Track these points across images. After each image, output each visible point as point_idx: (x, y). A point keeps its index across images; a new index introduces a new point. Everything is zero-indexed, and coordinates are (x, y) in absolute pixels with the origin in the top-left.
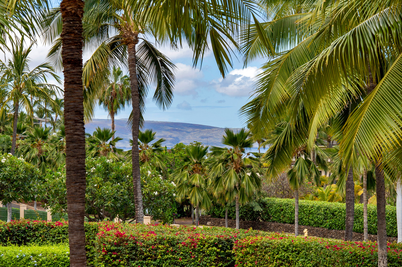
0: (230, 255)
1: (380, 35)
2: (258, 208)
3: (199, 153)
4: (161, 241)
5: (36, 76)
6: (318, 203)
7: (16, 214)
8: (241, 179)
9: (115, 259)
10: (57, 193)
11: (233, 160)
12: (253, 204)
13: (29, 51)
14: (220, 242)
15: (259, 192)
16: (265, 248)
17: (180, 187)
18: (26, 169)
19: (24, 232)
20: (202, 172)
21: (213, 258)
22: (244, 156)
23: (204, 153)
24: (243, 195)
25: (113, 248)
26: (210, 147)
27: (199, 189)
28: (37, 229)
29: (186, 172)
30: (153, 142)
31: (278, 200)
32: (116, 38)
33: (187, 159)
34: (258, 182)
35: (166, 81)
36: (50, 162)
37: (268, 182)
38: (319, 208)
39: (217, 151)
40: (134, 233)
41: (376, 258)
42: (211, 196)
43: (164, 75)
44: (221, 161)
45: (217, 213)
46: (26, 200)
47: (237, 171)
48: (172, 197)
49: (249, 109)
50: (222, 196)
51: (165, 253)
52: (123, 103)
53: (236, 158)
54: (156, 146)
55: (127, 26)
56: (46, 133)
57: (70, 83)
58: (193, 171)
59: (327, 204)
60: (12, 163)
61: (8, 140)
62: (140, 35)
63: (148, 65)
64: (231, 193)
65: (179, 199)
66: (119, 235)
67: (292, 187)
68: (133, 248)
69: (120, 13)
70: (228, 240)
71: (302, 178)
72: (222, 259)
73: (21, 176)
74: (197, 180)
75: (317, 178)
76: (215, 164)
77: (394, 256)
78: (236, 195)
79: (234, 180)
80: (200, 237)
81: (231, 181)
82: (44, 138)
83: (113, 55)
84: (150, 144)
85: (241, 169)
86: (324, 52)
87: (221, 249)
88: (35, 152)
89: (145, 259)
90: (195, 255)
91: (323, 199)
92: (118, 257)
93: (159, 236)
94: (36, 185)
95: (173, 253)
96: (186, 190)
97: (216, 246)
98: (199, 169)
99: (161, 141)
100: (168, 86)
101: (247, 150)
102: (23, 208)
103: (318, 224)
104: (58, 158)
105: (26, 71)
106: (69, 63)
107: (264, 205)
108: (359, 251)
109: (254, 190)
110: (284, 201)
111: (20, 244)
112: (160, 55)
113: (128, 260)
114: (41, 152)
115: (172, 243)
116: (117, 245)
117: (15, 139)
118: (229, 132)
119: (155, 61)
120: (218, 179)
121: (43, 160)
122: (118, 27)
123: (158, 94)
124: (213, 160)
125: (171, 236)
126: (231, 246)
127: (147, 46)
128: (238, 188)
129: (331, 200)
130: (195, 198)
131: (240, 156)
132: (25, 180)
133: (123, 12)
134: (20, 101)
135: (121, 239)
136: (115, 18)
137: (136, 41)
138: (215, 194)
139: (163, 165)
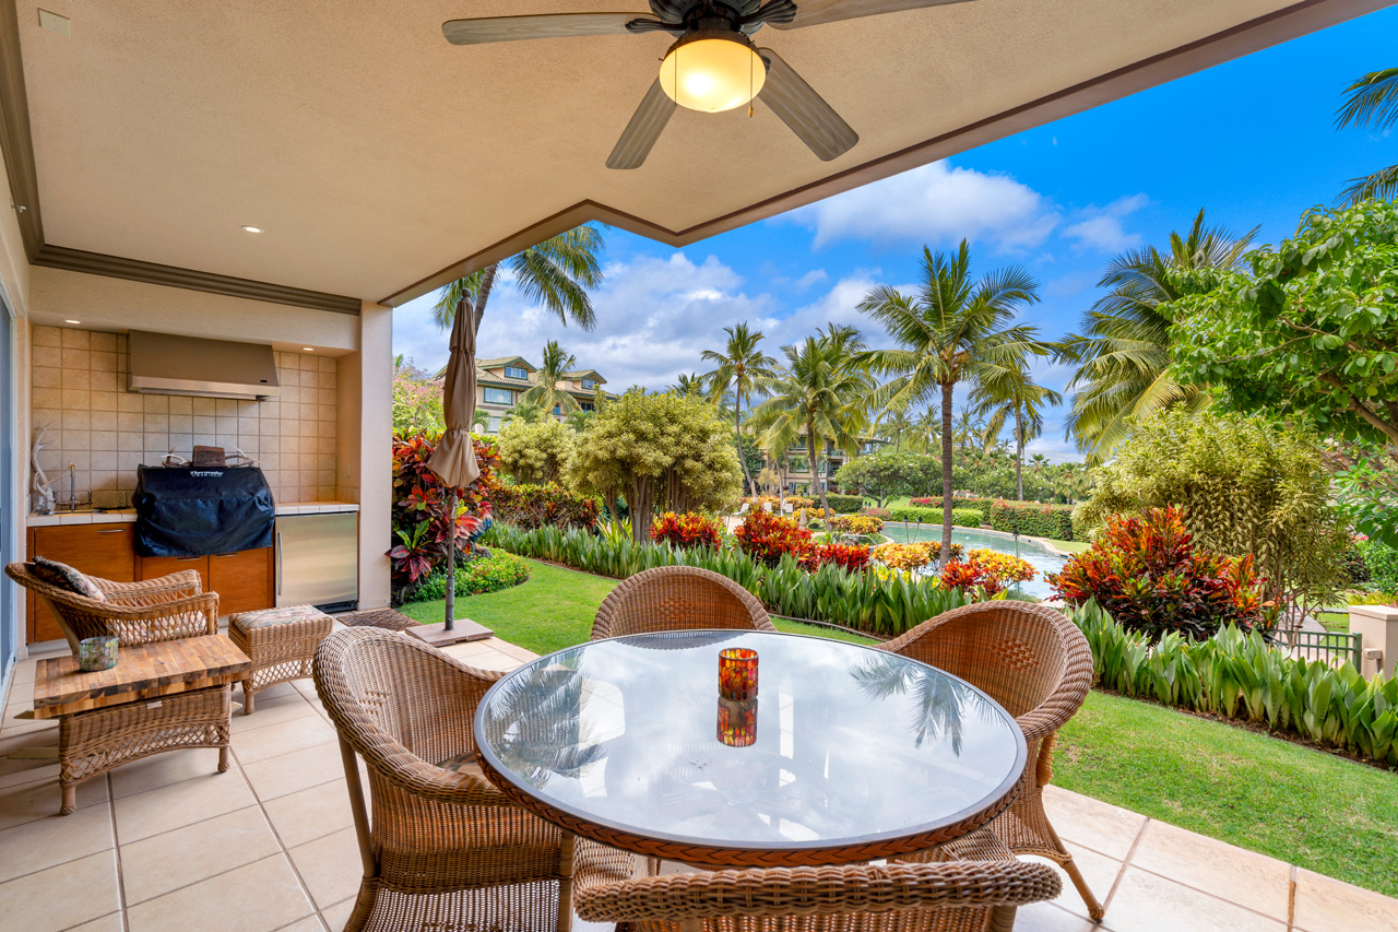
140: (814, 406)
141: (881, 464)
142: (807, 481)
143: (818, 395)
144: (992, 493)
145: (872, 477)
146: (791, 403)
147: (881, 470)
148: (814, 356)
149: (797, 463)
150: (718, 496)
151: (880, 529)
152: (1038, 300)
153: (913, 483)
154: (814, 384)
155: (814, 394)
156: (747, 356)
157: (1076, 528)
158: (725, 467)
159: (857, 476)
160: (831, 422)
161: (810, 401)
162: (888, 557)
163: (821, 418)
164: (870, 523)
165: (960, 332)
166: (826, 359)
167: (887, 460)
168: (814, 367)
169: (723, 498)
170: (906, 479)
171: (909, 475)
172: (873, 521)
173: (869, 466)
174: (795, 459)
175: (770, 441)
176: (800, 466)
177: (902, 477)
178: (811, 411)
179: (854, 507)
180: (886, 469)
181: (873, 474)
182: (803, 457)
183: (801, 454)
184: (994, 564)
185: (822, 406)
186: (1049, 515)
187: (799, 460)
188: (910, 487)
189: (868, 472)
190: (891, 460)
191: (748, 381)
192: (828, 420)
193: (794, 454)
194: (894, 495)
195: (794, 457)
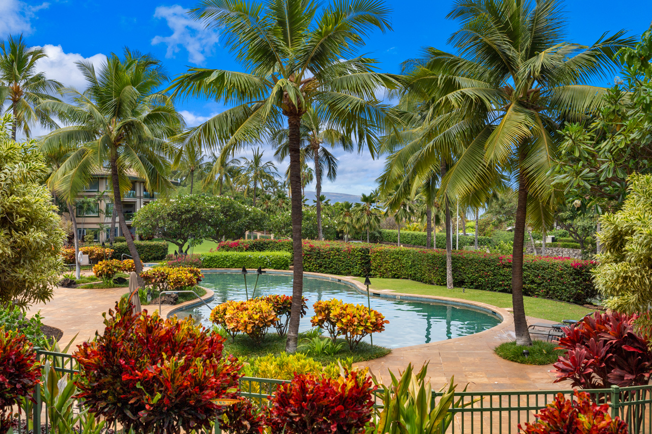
0: (368, 256)
1: (459, 135)
2: (377, 235)
3: (348, 206)
4: (332, 249)
5: (265, 168)
6: (408, 232)
7: (255, 237)
8: (369, 219)
9: (309, 258)
10: (277, 226)
11: (366, 210)
12: (375, 232)
13: (262, 155)
14: (363, 250)
15: (379, 226)
16: (386, 252)
17: (339, 224)
18: (262, 214)
19: (262, 245)
20: (350, 216)
21: (359, 258)
22: (372, 207)
23: (351, 206)
24: (371, 228)
25: (308, 253)
26: (354, 203)
27: (348, 224)
28: (269, 244)
29: (342, 216)
30: (325, 201)
31: (388, 231)
32: (309, 146)
33: (342, 210)
34: (379, 221)
35: (333, 168)
36: (272, 211)
37: (383, 221)
38: (408, 234)
39: (358, 205)
40: (318, 245)
41: (446, 257)
42: (354, 228)
43: (332, 165)
44: (360, 210)
45: (356, 237)
46: (259, 231)
47: (368, 215)
48: (335, 228)
49: (379, 180)
50: (360, 228)
51: (334, 256)
52: (308, 182)
53: (367, 208)
54: (326, 203)
55: (314, 140)
56: (270, 196)
57: (294, 161)
58: (345, 216)
59: (412, 232)
60: (254, 211)
61: (251, 201)
62: (320, 144)
63: (324, 160)
64: (365, 227)
65: (338, 230)
66: (311, 246)
67: (396, 223)
68: (318, 253)
69: (310, 133)
70: (367, 249)
71: (402, 218)
72: (364, 259)
73: (259, 217)
74: (347, 220)
75: (409, 219)
76: (357, 212)
77: (455, 256)
78: (367, 228)
79: (366, 220)
80: (353, 247)
81: (365, 220)
82: (269, 199)
83: (307, 155)
84: (323, 202)
85: (370, 214)
86: (428, 145)
87: (363, 253)
88: (265, 206)
89: (324, 259)
90: (350, 256)
91: (410, 230)
92: (310, 258)
93: (331, 246)
94: (266, 223)
95: (339, 255)
96: (342, 225)
97: (361, 252)
98: (348, 214)
99: (329, 200)
100: (334, 171)
101: (373, 204)
102: (259, 234)
103: (408, 243)
104: (277, 209)
105: (260, 165)
106: (293, 151)
107: (380, 233)
108: (436, 254)
109: (376, 224)
110: (391, 231)
111: (260, 251)
112: (330, 155)
113: (315, 259)
114: (268, 206)
115: (338, 250)
116: (310, 251)
117: (255, 200)
118: (364, 196)
119: (327, 158)
120: (358, 220)
121: (268, 210)
122: (309, 140)
123: (329, 175)
124: (355, 210)
125: (338, 247)
126: (369, 252)
127: (324, 150)
128: (369, 224)
129: (414, 230)
130: (346, 229)
131: (369, 208)
132: (261, 220)
133: (312, 132)
134: (258, 180)
135: (312, 248)
136: (308, 135)
137: (319, 148)
138: (357, 227)
139: (330, 213)
140: (119, 138)
141: (182, 206)
142: (98, 227)
143: (124, 126)
144: (287, 232)
145: (173, 220)
146: (89, 135)
147: (182, 213)
148: (118, 78)
149: (85, 206)
150: (22, 273)
151: (199, 280)
152: (389, 27)
153: (214, 226)
154: (118, 112)
155: (119, 125)
156: (24, 77)
157: (374, 264)
158: (34, 220)
159: (156, 220)
160: (140, 158)
161: (114, 133)
162: (231, 320)
163: (128, 154)
164: (189, 275)
165: (313, 54)
166: (134, 83)
167: (188, 202)
168: (119, 93)
169: (30, 276)
170: (207, 222)
171: (210, 217)
172: (191, 272)
173: (169, 209)
174: (83, 203)
175: (64, 181)
176: (89, 209)
177: (205, 220)
178: (115, 145)
179: (159, 254)
180: (188, 211)
181: (173, 216)
182: (92, 200)
183: (89, 196)
184: (349, 317)
185: (129, 140)
186: (350, 252)
187: (88, 203)
188: (212, 229)
189: (169, 215)
190: (193, 202)
191: (27, 108)
192: (136, 156)
193: (82, 197)
194: (197, 239)
195: (82, 199)
